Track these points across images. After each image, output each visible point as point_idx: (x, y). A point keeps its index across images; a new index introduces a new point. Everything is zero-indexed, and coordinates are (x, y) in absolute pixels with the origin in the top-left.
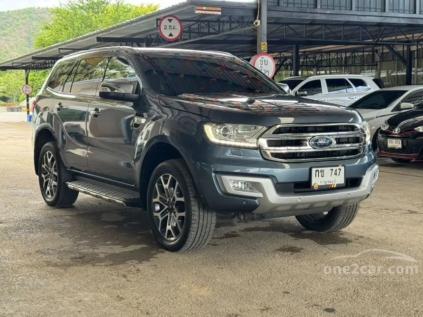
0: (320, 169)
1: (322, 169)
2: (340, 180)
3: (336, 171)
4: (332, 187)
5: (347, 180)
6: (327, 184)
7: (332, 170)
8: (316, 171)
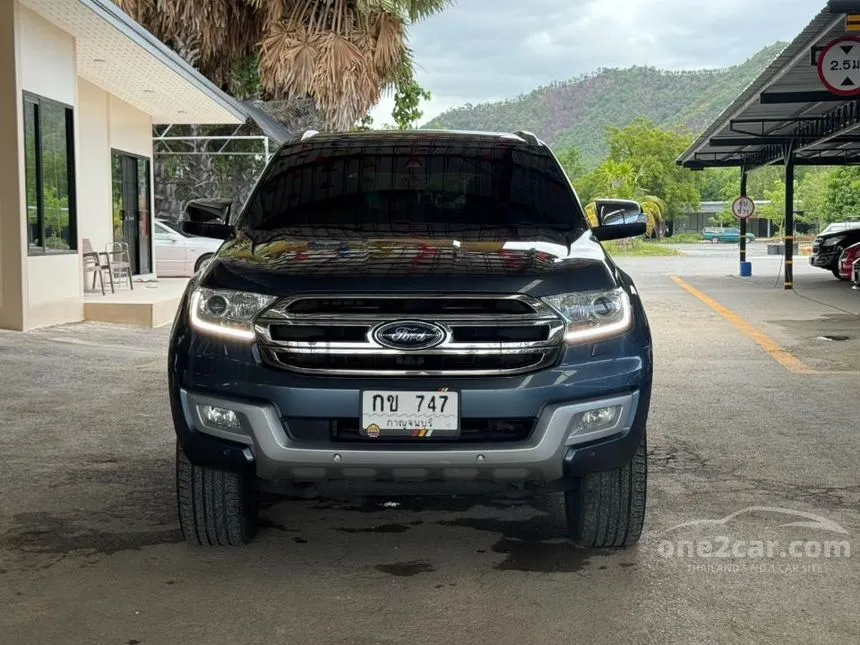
0: (385, 394)
1: (394, 393)
2: (447, 420)
3: (433, 399)
4: (421, 435)
5: (464, 422)
6: (408, 427)
7: (422, 397)
8: (375, 398)
